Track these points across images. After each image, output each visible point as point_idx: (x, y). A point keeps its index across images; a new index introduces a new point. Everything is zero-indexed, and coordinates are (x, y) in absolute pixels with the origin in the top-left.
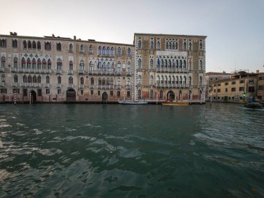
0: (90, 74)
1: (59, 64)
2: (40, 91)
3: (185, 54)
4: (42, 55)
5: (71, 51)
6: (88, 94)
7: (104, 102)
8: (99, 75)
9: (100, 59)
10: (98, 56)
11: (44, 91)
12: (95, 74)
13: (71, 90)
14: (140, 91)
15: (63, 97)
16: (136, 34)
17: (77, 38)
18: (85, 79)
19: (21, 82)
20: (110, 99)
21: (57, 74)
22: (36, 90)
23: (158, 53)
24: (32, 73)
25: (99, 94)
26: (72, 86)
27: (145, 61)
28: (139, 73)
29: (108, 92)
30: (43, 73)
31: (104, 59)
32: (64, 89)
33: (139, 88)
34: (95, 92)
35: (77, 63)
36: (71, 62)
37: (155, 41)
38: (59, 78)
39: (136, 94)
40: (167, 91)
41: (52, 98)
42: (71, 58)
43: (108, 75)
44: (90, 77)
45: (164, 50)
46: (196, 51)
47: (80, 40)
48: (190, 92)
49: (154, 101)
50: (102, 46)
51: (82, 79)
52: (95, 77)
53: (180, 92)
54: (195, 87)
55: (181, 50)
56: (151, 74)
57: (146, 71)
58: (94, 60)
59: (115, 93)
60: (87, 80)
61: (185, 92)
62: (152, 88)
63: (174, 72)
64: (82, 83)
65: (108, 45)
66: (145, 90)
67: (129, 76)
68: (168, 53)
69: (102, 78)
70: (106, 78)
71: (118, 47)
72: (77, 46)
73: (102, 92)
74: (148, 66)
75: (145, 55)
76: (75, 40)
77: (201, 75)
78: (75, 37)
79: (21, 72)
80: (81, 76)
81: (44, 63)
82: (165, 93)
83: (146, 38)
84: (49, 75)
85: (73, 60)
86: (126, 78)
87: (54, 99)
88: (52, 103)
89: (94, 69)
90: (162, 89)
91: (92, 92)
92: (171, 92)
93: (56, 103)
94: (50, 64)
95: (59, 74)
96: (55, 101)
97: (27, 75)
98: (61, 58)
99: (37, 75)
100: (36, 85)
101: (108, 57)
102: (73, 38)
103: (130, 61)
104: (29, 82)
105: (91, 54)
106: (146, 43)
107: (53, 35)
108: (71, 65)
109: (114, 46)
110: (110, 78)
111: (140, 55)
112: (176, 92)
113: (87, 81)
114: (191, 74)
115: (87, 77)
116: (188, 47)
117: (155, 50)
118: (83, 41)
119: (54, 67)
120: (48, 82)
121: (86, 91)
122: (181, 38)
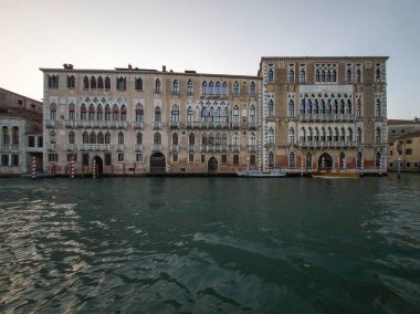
0: (189, 128)
1: (140, 112)
2: (108, 157)
3: (349, 89)
4: (113, 99)
5: (157, 92)
6: (184, 161)
7: (211, 174)
8: (204, 128)
9: (204, 101)
10: (202, 98)
11: (115, 157)
12: (196, 128)
13: (158, 154)
14: (271, 154)
15: (144, 166)
16: (264, 59)
17: (168, 70)
18: (180, 136)
19: (79, 144)
20: (220, 168)
21: (136, 128)
22: (102, 156)
23: (302, 89)
24: (97, 128)
25: (203, 161)
26: (160, 148)
27: (281, 103)
28: (270, 124)
29: (218, 157)
30: (114, 128)
31: (212, 102)
32: (147, 154)
33: (271, 150)
34: (197, 157)
35: (168, 110)
36: (158, 108)
37: (297, 69)
38: (140, 136)
39: (264, 159)
40: (319, 154)
41: (127, 167)
42: (158, 102)
43: (219, 128)
44: (188, 133)
45: (313, 83)
46: (369, 84)
47: (172, 73)
48: (360, 154)
49: (296, 171)
50: (208, 80)
51: (175, 137)
52: (196, 133)
53: (342, 156)
54: (369, 146)
55: (342, 83)
56: (291, 124)
57: (281, 120)
58: (195, 105)
59: (230, 159)
60: (183, 137)
61: (350, 155)
62: (292, 148)
63: (331, 121)
64: (176, 143)
65: (218, 79)
66: (281, 153)
67: (253, 129)
68: (319, 88)
69: (208, 133)
70: (214, 133)
71: (234, 80)
72: (168, 82)
73: (208, 157)
74: (284, 112)
75: (280, 93)
76: (164, 72)
77: (378, 124)
78: (164, 68)
79: (80, 127)
80: (173, 132)
81: (116, 112)
82: (315, 158)
83: (281, 65)
84: (123, 131)
85: (160, 105)
86: (249, 134)
87: (130, 169)
88: (127, 176)
89: (196, 119)
90: (309, 151)
91: (192, 158)
92: (325, 155)
93: (134, 176)
94: (124, 113)
95: (140, 128)
96: (132, 172)
97: (89, 131)
98: (142, 102)
99: (104, 132)
100: (102, 147)
101: (217, 98)
102: (161, 70)
103: (255, 104)
104: (92, 142)
105: (190, 94)
106: (281, 73)
107: (130, 66)
108: (158, 113)
109: (227, 80)
110: (221, 133)
111: (271, 94)
112: (335, 155)
113: (184, 139)
114: (361, 124)
115: (184, 133)
116: (354, 77)
117: (298, 84)
118: (177, 74)
119: (131, 117)
120: (121, 142)
121: (183, 156)
122: (342, 62)
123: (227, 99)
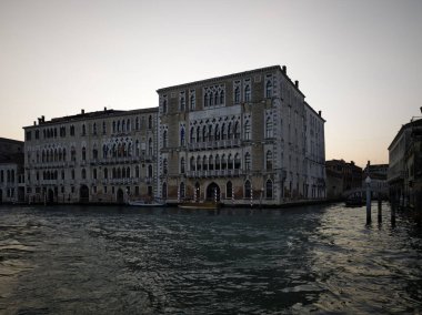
0: (103, 163)
1: (74, 153)
2: (56, 189)
3: (237, 110)
4: (58, 144)
5: (84, 135)
6: (100, 193)
7: (120, 204)
8: (113, 163)
9: (114, 139)
10: (112, 136)
11: (60, 189)
12: (107, 163)
13: (84, 187)
14: (165, 185)
15: (77, 196)
16: (159, 91)
18: (98, 171)
19: (43, 181)
20: (125, 198)
21: (71, 167)
22: (53, 189)
23: (192, 117)
24: (50, 167)
25: (114, 192)
27: (173, 133)
28: (164, 155)
29: (124, 189)
30: (59, 167)
31: (119, 138)
32: (78, 187)
33: (164, 181)
34: (109, 188)
35: (90, 149)
36: (84, 148)
37: (187, 97)
38: (73, 172)
39: (159, 190)
40: (207, 184)
41: (66, 198)
42: (84, 143)
43: (123, 162)
44: (103, 167)
45: (201, 109)
46: (257, 101)
48: (248, 183)
50: (116, 120)
51: (95, 171)
52: (108, 167)
53: (229, 185)
54: (258, 173)
55: (230, 104)
56: (182, 154)
57: (173, 151)
58: (108, 143)
59: (133, 190)
60: (100, 172)
61: (237, 184)
62: (182, 179)
63: (216, 149)
64: (95, 177)
65: (123, 118)
66: (173, 183)
68: (208, 113)
69: (117, 167)
70: (121, 167)
71: (136, 117)
72: (90, 125)
73: (116, 189)
74: (176, 142)
75: (173, 123)
76: (83, 116)
77: (269, 147)
78: (83, 111)
79: (41, 168)
80: (94, 168)
81: (60, 154)
82: (204, 188)
83: (173, 95)
84: (64, 169)
85: (86, 146)
86: (147, 165)
90: (197, 182)
91: (106, 189)
92: (213, 184)
94: (65, 154)
95: (73, 166)
98: (74, 144)
99: (54, 170)
100: (51, 182)
101: (123, 135)
103: (152, 136)
105: (104, 133)
106: (173, 102)
108: (84, 153)
109: (130, 118)
110: (126, 165)
111: (165, 125)
112: (222, 184)
113: (100, 174)
114: (249, 149)
115: (100, 168)
116: (242, 97)
117: (187, 112)
118: (96, 118)
119: (69, 157)
120: (63, 178)
121: (100, 188)
122: (229, 80)
123: (129, 134)
